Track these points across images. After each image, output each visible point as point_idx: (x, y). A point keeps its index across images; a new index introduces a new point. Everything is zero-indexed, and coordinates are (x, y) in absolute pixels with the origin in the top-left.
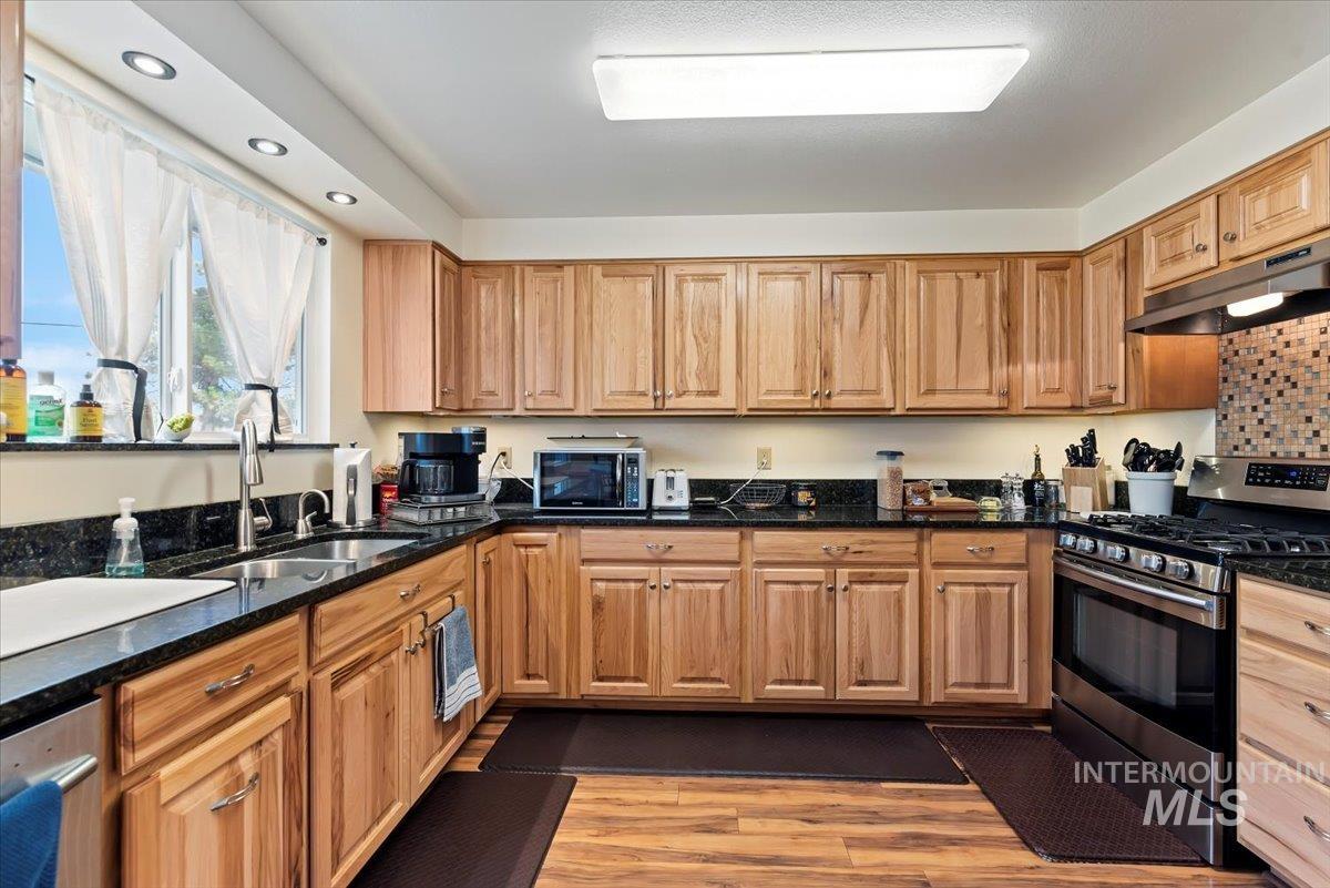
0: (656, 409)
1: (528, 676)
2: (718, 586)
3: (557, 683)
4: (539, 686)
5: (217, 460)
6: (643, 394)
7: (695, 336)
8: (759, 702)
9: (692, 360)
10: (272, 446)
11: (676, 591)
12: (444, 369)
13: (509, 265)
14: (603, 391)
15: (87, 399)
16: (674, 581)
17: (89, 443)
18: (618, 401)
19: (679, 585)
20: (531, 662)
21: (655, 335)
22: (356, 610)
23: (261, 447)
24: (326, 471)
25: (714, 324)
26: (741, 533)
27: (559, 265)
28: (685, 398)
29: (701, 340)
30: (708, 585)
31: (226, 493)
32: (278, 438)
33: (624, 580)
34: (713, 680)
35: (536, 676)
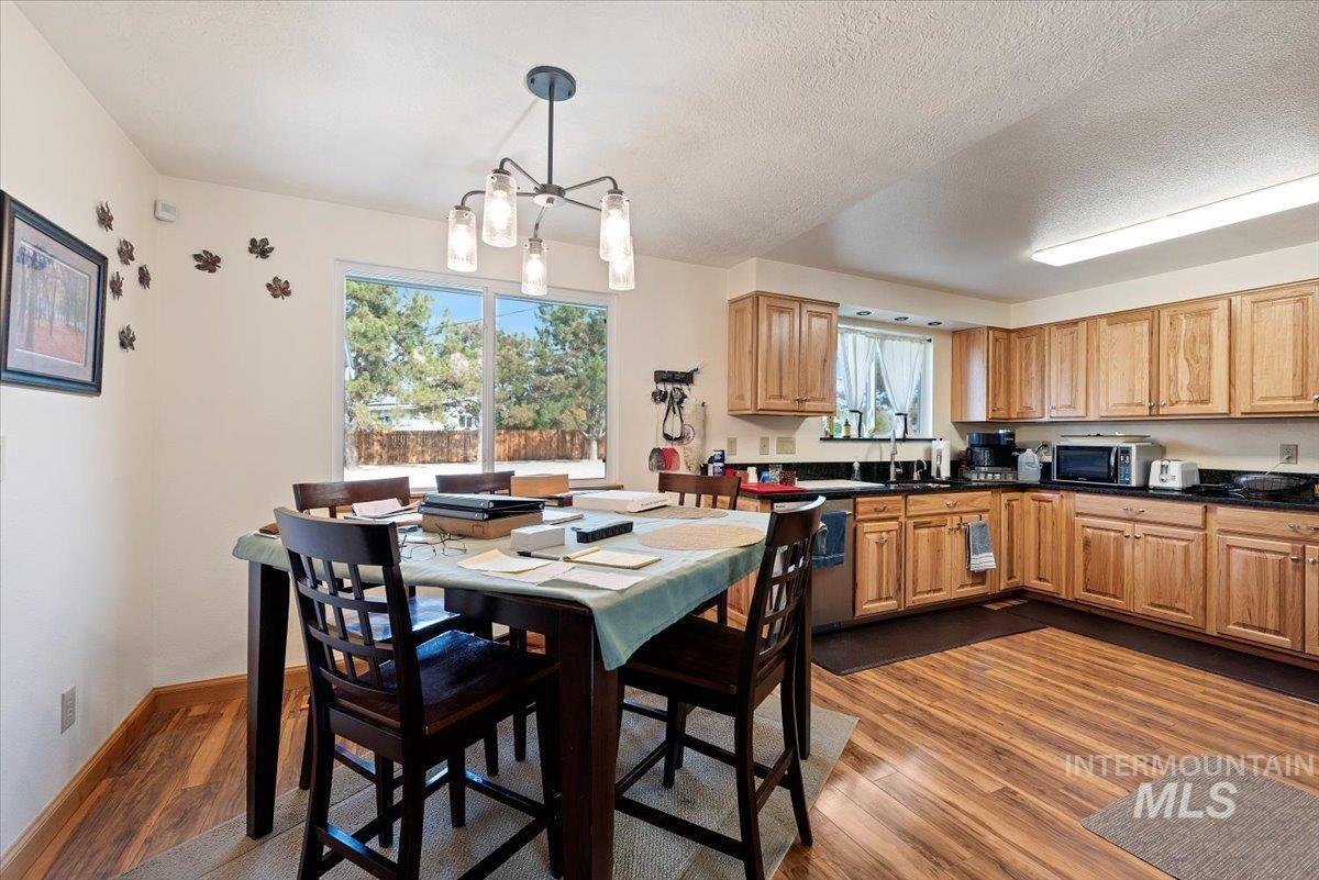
0: (1150, 415)
1: (1040, 579)
2: (1184, 543)
3: (1059, 586)
4: (1048, 587)
5: (883, 445)
6: (1141, 405)
7: (1187, 359)
8: (1222, 638)
9: (1184, 378)
10: (904, 440)
11: (1147, 542)
12: (995, 396)
13: (1041, 327)
14: (1107, 404)
15: (847, 424)
16: (1145, 535)
17: (847, 439)
18: (1119, 410)
19: (1149, 538)
20: (1042, 570)
21: (1151, 361)
22: (924, 502)
23: (897, 440)
24: (929, 451)
25: (1205, 348)
26: (1206, 507)
27: (1075, 323)
28: (1177, 406)
29: (1192, 362)
30: (1175, 542)
31: (886, 458)
32: (907, 436)
33: (1107, 530)
34: (1178, 610)
35: (1045, 580)
